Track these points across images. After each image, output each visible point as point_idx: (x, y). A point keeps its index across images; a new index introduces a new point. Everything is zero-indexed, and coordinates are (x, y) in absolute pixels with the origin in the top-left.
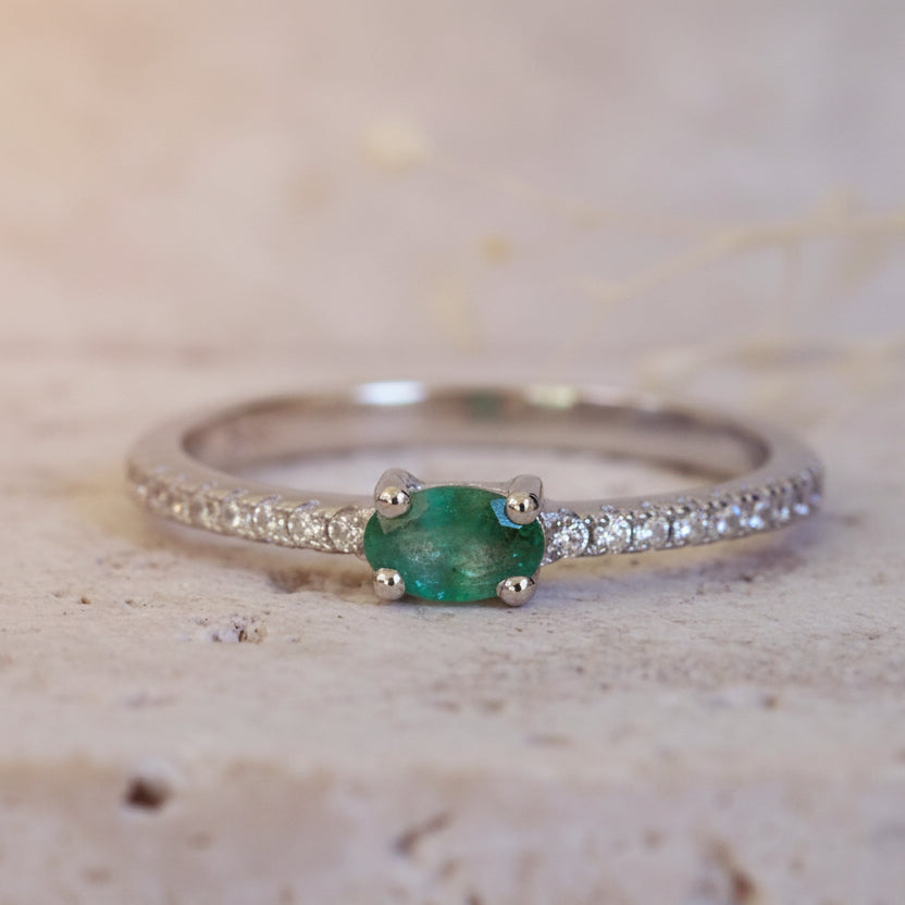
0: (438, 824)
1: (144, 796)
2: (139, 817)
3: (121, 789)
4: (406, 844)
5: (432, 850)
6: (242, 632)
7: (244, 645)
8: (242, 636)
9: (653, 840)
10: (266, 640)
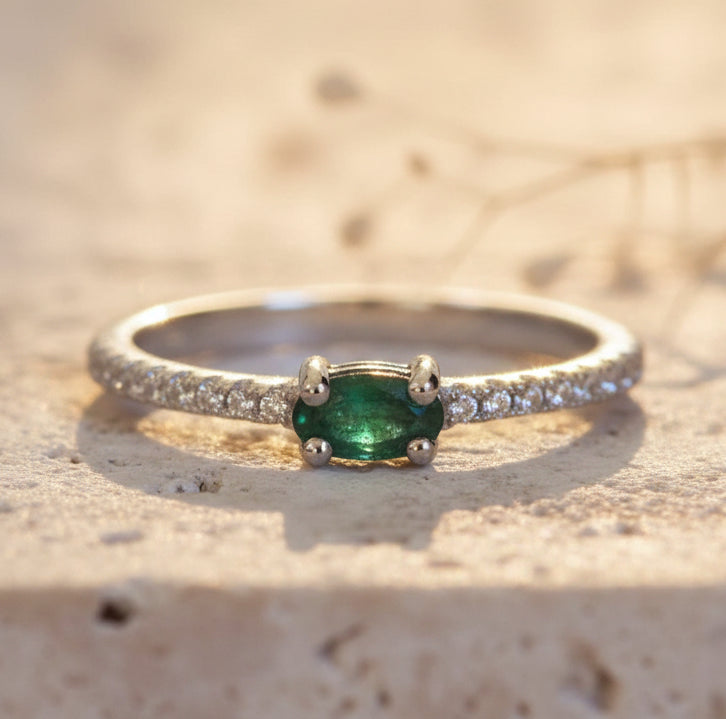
0: (354, 632)
1: (113, 613)
2: (107, 631)
3: (94, 608)
4: (330, 650)
5: (350, 654)
6: (202, 484)
7: (203, 495)
8: (202, 487)
9: (527, 643)
10: (222, 490)
